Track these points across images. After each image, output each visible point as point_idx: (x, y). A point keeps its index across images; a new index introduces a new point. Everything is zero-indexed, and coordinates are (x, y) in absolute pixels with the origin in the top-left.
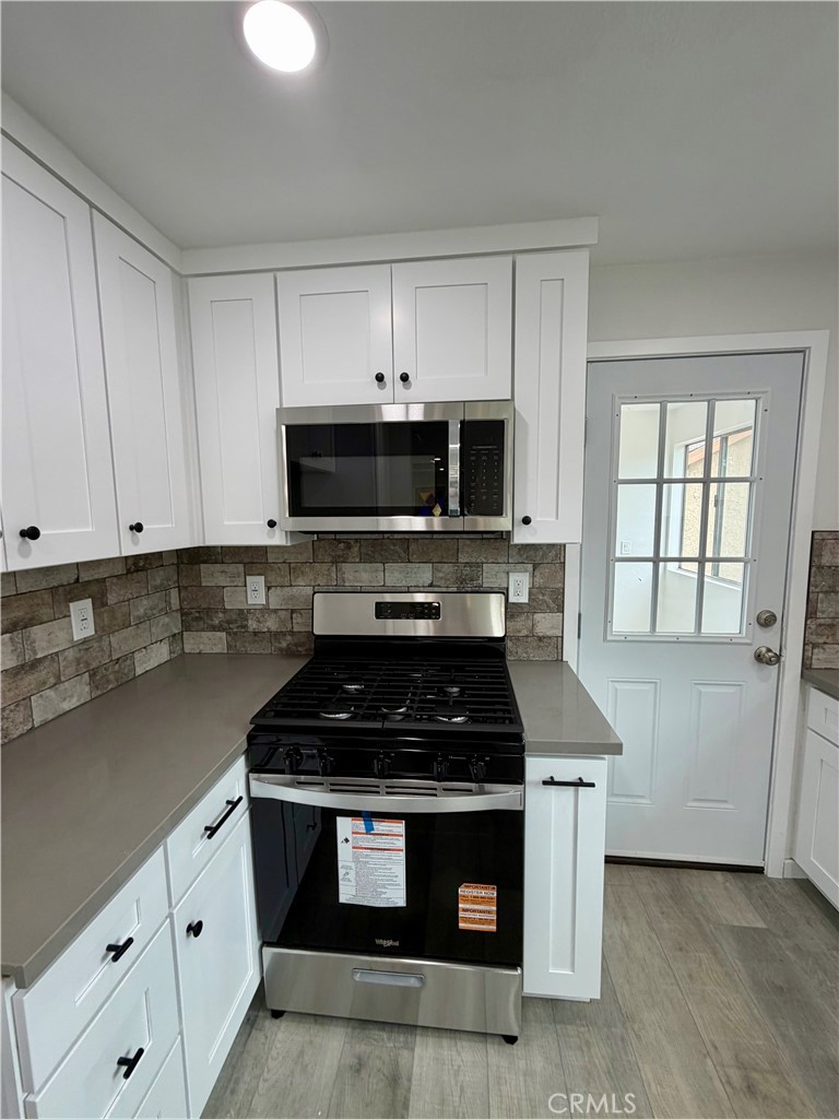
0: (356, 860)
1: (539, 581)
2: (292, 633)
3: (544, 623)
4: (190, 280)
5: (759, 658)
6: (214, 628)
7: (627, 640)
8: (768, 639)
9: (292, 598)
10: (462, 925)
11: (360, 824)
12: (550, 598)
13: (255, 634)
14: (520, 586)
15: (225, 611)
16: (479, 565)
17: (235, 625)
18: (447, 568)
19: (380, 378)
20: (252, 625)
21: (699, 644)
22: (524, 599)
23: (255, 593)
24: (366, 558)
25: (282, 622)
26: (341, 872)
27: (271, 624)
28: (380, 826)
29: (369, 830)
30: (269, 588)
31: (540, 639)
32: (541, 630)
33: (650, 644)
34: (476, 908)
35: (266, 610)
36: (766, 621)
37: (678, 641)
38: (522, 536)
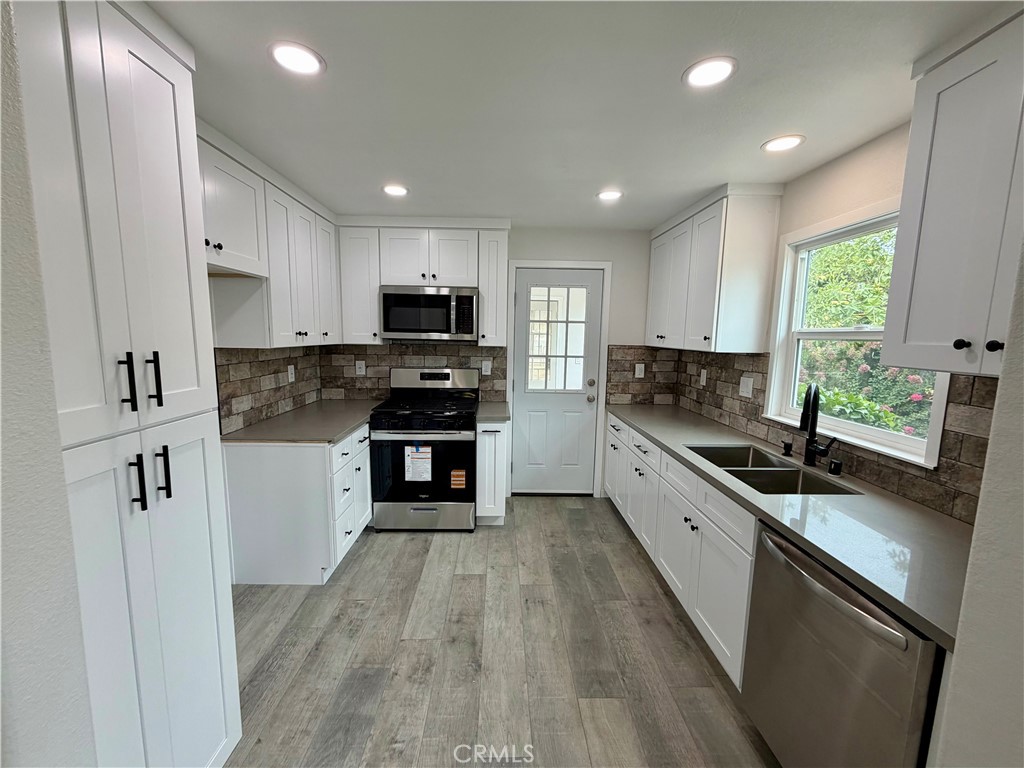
0: (413, 463)
1: (496, 365)
2: (379, 389)
3: (498, 385)
4: (341, 229)
5: (588, 399)
6: (338, 387)
7: (535, 392)
8: (592, 392)
9: (379, 372)
10: (452, 487)
11: (414, 449)
12: (500, 373)
13: (359, 389)
14: (487, 367)
15: (344, 378)
16: (469, 357)
17: (350, 385)
18: (454, 358)
19: (423, 275)
20: (358, 385)
21: (565, 393)
22: (489, 373)
23: (360, 369)
24: (416, 353)
25: (374, 384)
26: (406, 468)
27: (368, 385)
28: (421, 449)
29: (417, 450)
30: (367, 367)
31: (496, 392)
32: (497, 387)
33: (545, 393)
34: (458, 480)
35: (365, 377)
36: (591, 383)
37: (556, 392)
38: (482, 343)
